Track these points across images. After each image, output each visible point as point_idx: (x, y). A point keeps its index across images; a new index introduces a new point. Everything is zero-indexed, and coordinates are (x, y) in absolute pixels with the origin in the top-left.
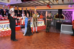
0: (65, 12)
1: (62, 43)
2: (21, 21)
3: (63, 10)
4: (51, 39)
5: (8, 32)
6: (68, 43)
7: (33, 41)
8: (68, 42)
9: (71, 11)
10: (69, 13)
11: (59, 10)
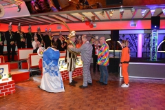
0: (124, 35)
1: (132, 101)
2: (30, 58)
3: (120, 32)
4: (106, 94)
5: (10, 86)
6: (142, 100)
7: (68, 104)
8: (143, 98)
9: (135, 34)
10: (130, 38)
11: (113, 31)
